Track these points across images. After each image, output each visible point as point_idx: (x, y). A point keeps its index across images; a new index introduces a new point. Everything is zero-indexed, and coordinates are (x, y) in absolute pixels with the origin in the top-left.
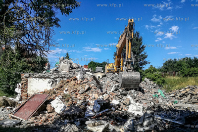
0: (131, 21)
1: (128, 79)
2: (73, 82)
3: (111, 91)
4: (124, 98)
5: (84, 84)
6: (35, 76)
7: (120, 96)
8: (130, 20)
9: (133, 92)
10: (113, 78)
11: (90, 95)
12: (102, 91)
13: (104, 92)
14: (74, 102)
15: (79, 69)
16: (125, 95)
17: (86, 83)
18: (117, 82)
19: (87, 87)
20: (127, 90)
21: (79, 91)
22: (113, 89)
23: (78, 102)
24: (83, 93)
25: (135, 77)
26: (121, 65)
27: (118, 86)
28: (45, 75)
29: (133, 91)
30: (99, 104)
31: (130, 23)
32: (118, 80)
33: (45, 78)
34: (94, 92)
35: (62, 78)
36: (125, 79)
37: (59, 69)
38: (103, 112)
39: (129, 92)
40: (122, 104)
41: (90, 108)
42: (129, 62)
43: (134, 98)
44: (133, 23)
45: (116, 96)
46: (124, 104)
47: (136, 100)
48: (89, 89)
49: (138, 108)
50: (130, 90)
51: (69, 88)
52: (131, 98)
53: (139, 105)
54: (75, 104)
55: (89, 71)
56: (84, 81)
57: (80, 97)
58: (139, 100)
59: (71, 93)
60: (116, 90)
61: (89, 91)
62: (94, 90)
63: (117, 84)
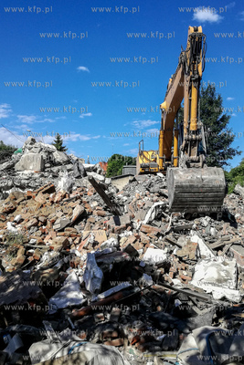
0: (196, 30)
1: (191, 186)
2: (40, 198)
3: (145, 222)
4: (182, 240)
5: (71, 204)
7: (170, 237)
8: (192, 29)
9: (205, 223)
11: (84, 233)
12: (118, 223)
13: (123, 225)
14: (31, 259)
15: (69, 166)
16: (185, 231)
17: (76, 199)
18: (161, 195)
19: (76, 213)
20: (190, 217)
21: (53, 223)
22: (150, 215)
23: (44, 257)
24: (62, 230)
25: (211, 181)
26: (175, 155)
27: (164, 208)
29: (205, 220)
30: (99, 264)
31: (193, 37)
32: (165, 191)
34: (97, 226)
35: (22, 187)
36: (182, 187)
37: (17, 167)
39: (195, 223)
40: (174, 261)
41: (73, 275)
42: (192, 140)
43: (209, 240)
44: (201, 36)
45: (158, 235)
46: (181, 259)
47: (216, 245)
48: (83, 216)
49: (223, 274)
50: (198, 217)
51: (24, 216)
52: (201, 242)
53: (224, 264)
54: (34, 263)
55: (95, 171)
56: (72, 196)
57: (54, 240)
58: (224, 246)
59: (29, 228)
60: (160, 219)
61: (82, 223)
62: (97, 218)
63: (161, 203)
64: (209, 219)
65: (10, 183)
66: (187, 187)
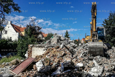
1: (93, 47)
2: (55, 50)
3: (80, 57)
4: (90, 62)
5: (62, 51)
6: (36, 46)
7: (87, 61)
8: (93, 3)
10: (84, 46)
12: (72, 56)
13: (74, 57)
14: (51, 64)
15: (65, 41)
17: (64, 50)
18: (86, 49)
19: (63, 54)
21: (57, 56)
23: (54, 64)
24: (59, 58)
25: (99, 46)
28: (42, 45)
29: (98, 57)
33: (42, 47)
34: (68, 57)
35: (52, 47)
36: (90, 47)
37: (51, 41)
38: (66, 71)
39: (95, 58)
40: (86, 67)
41: (59, 68)
43: (98, 62)
45: (83, 60)
46: (88, 67)
47: (100, 64)
49: (98, 71)
51: (51, 54)
52: (96, 62)
53: (100, 68)
54: (51, 65)
55: (72, 42)
56: (62, 49)
57: (57, 60)
58: (102, 64)
59: (51, 57)
60: (85, 56)
61: (64, 56)
62: (68, 55)
63: (86, 52)
64: (99, 56)
65: (49, 46)
66: (92, 47)
